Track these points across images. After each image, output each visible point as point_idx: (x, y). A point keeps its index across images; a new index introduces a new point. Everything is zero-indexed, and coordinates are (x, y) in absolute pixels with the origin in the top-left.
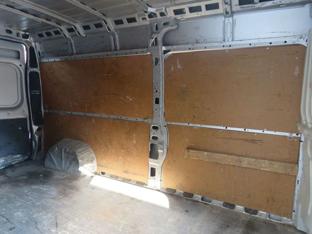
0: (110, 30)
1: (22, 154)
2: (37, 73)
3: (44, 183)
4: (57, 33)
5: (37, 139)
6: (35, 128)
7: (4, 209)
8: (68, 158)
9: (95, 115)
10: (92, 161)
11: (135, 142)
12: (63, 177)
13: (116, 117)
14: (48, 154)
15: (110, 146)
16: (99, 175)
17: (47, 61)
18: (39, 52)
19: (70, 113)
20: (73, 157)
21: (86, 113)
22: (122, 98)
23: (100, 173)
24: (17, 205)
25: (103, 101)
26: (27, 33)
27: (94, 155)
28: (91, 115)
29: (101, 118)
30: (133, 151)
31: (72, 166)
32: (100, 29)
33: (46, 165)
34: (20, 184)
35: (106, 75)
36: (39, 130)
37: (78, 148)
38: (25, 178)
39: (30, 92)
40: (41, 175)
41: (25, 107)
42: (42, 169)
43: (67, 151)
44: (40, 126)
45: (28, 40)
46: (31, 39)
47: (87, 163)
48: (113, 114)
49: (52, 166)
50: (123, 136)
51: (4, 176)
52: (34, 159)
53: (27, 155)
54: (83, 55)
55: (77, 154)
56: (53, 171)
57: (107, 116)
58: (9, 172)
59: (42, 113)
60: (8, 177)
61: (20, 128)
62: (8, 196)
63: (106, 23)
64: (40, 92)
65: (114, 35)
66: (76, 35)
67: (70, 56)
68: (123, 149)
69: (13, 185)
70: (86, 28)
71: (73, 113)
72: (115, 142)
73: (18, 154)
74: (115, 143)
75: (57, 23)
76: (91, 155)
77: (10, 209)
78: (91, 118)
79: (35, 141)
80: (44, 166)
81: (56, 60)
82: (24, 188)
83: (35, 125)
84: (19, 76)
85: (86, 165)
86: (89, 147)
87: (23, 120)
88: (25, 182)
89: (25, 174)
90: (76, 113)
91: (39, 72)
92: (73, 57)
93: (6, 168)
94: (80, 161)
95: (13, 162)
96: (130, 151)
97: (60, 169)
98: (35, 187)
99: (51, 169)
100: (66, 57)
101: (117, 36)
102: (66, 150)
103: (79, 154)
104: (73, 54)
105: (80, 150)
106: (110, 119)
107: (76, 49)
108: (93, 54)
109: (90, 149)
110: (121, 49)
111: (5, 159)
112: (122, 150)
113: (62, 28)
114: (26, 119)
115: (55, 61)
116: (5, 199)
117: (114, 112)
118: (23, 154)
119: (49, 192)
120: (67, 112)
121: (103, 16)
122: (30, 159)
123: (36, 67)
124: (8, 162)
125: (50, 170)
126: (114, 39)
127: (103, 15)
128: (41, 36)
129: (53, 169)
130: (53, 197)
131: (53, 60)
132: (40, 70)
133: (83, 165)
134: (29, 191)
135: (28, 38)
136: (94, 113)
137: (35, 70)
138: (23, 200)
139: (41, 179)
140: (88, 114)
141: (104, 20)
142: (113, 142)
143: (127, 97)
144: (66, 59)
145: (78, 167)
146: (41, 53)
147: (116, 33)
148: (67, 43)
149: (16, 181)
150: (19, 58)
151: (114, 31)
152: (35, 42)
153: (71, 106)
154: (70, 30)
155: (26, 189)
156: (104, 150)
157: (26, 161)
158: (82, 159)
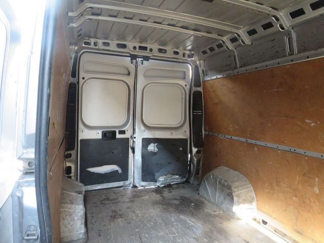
0: (283, 28)
1: (180, 176)
2: (200, 92)
3: (193, 215)
4: (220, 46)
5: (195, 162)
6: (195, 150)
7: (146, 235)
8: (223, 191)
9: (258, 143)
10: (251, 202)
11: (317, 190)
12: (215, 213)
13: (287, 148)
14: (203, 181)
15: (276, 188)
16: (259, 222)
17: (209, 79)
18: (203, 70)
19: (229, 137)
20: (228, 191)
21: (248, 140)
22: (298, 123)
23: (261, 221)
24: (160, 234)
25: (270, 125)
26: (193, 52)
27: (253, 194)
28: (253, 142)
29: (266, 148)
30: (312, 204)
31: (226, 202)
32: (270, 30)
33: (200, 193)
34: (171, 209)
35: (276, 90)
36: (198, 152)
37: (235, 181)
38: (177, 203)
39: (193, 112)
40: (193, 204)
41: (187, 128)
42: (196, 197)
43: (222, 183)
44: (199, 149)
45: (193, 59)
46: (196, 58)
47: (244, 203)
48: (283, 143)
49: (205, 195)
50: (298, 178)
51: (161, 196)
52: (191, 183)
53: (185, 177)
54: (247, 68)
55: (232, 188)
56: (206, 201)
57: (275, 146)
58: (165, 193)
59: (202, 135)
60: (163, 198)
61: (181, 149)
62: (155, 220)
63: (277, 19)
64: (202, 112)
65: (289, 34)
66: (240, 45)
67: (233, 70)
68: (296, 196)
69: (164, 209)
70: (252, 33)
71: (233, 138)
72: (284, 183)
73: (177, 175)
74: (285, 185)
75: (219, 35)
76: (250, 194)
77: (152, 238)
78: (253, 145)
79: (194, 164)
80: (198, 194)
81: (219, 77)
82: (173, 215)
83: (195, 147)
84: (184, 96)
85: (241, 206)
86: (248, 182)
87: (184, 141)
88: (175, 208)
89: (178, 198)
90: (237, 138)
91: (202, 91)
92: (236, 71)
93: (165, 187)
94: (235, 198)
95: (172, 182)
96: (308, 203)
97: (213, 201)
98: (182, 217)
99: (205, 198)
100: (229, 72)
101: (294, 35)
102: (221, 181)
103: (236, 190)
104: (236, 68)
105: (237, 184)
106: (279, 150)
107: (240, 62)
108: (260, 65)
109: (250, 185)
110: (299, 52)
111: (165, 178)
112: (294, 198)
113: (225, 39)
114: (187, 140)
115: (217, 78)
116: (152, 223)
117: (286, 142)
118: (182, 175)
119: (194, 229)
120: (227, 136)
121: (273, 10)
122: (187, 182)
123: (199, 86)
124: (168, 181)
125: (203, 200)
126: (290, 39)
127: (273, 8)
128: (205, 52)
129: (207, 200)
130: (196, 237)
131: (215, 77)
132: (203, 89)
133: (239, 203)
134: (176, 221)
135: (193, 57)
136: (257, 140)
137: (199, 89)
138: (167, 231)
139: (192, 209)
140: (250, 141)
141: (274, 16)
142: (282, 184)
143: (307, 121)
144: (228, 75)
145: (232, 206)
146: (205, 71)
147: (292, 31)
148: (230, 56)
149: (168, 204)
150: (184, 78)
151: (290, 29)
152: (200, 60)
153: (231, 129)
154: (234, 40)
155: (173, 217)
156: (267, 190)
157: (183, 183)
158: (238, 196)
